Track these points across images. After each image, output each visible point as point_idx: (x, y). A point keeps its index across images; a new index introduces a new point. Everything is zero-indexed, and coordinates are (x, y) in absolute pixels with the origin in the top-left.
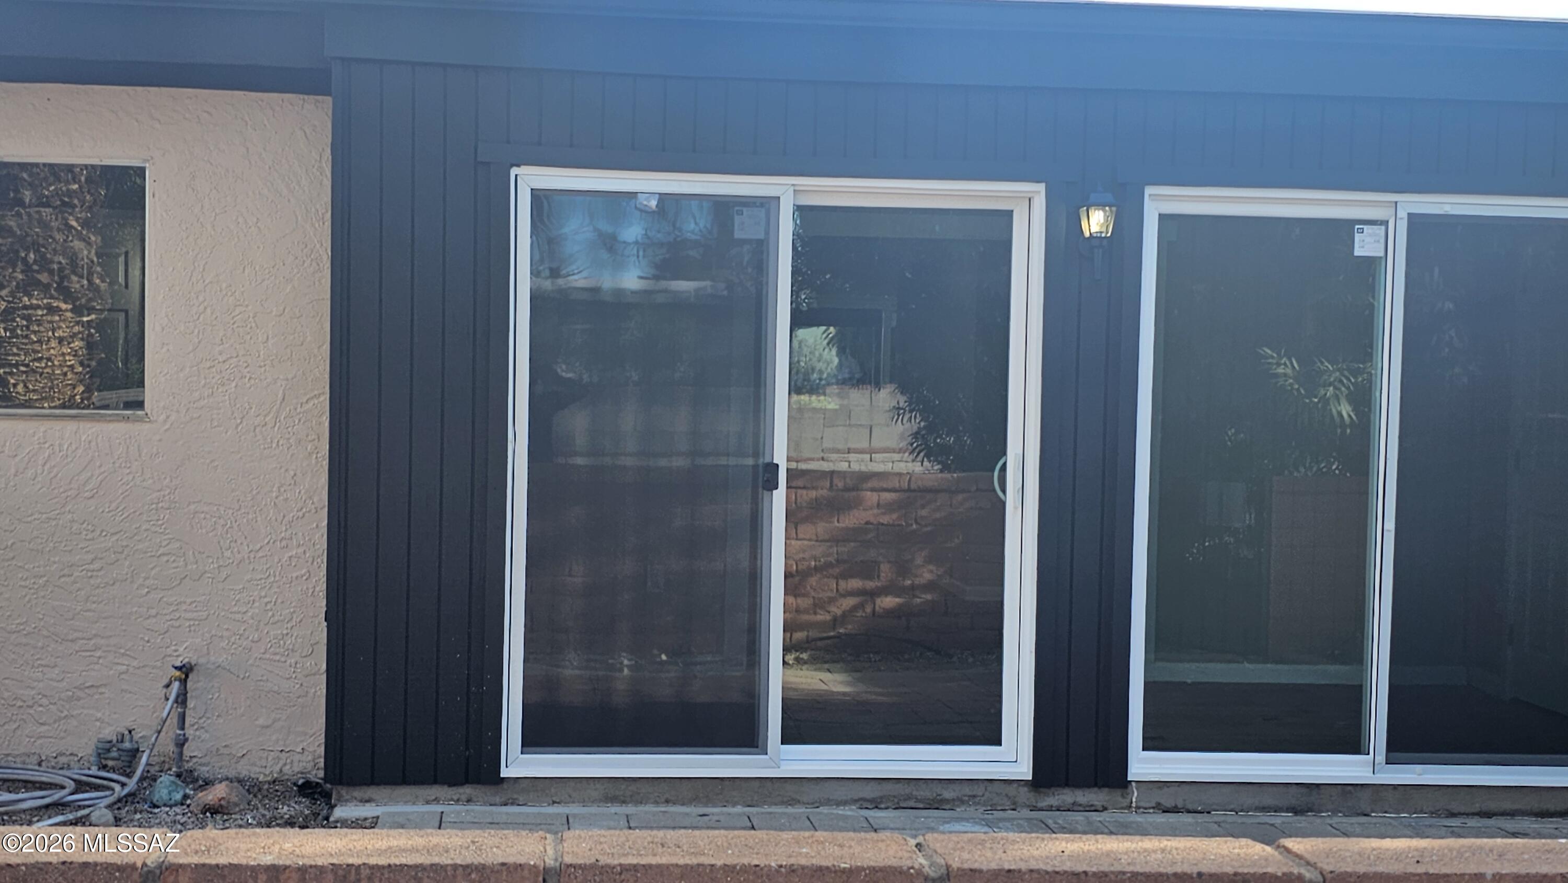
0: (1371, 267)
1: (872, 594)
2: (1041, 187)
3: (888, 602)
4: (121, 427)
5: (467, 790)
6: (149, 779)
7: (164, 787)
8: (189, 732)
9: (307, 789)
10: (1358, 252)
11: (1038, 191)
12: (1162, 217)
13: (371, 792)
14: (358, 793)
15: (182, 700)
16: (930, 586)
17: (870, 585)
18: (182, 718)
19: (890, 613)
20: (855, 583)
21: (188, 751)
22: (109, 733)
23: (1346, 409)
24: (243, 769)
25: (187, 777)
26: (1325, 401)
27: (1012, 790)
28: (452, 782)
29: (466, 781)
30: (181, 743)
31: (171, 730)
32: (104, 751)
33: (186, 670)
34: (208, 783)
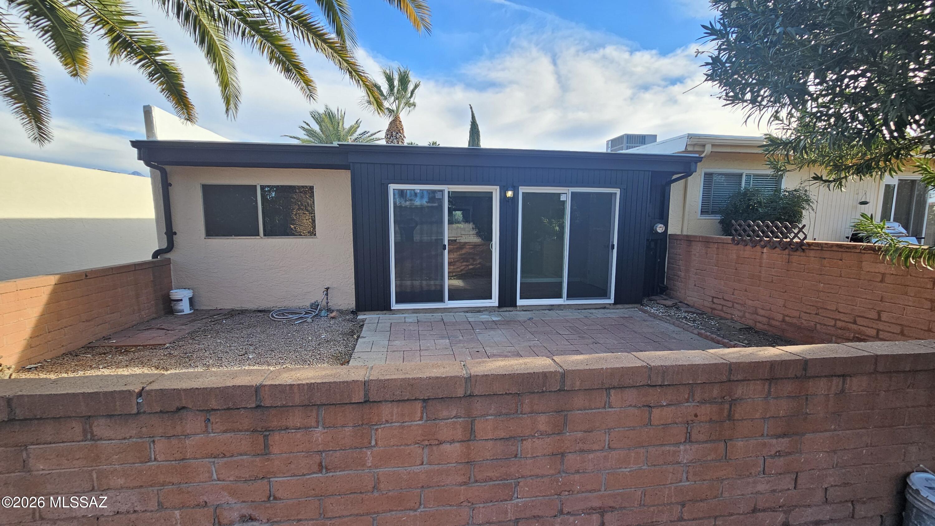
0: (564, 202)
1: (468, 266)
2: (498, 187)
3: (471, 267)
4: (311, 240)
5: (385, 312)
6: (321, 310)
7: (323, 313)
8: (329, 301)
9: (353, 312)
10: (561, 199)
11: (498, 188)
12: (523, 193)
13: (365, 313)
14: (363, 313)
15: (327, 294)
16: (479, 264)
17: (468, 264)
18: (327, 298)
19: (471, 269)
20: (465, 263)
21: (329, 304)
22: (313, 301)
23: (557, 228)
24: (341, 308)
25: (330, 310)
26: (553, 227)
27: (494, 308)
28: (382, 310)
29: (384, 310)
30: (327, 303)
31: (325, 300)
32: (312, 305)
33: (327, 289)
34: (333, 311)
